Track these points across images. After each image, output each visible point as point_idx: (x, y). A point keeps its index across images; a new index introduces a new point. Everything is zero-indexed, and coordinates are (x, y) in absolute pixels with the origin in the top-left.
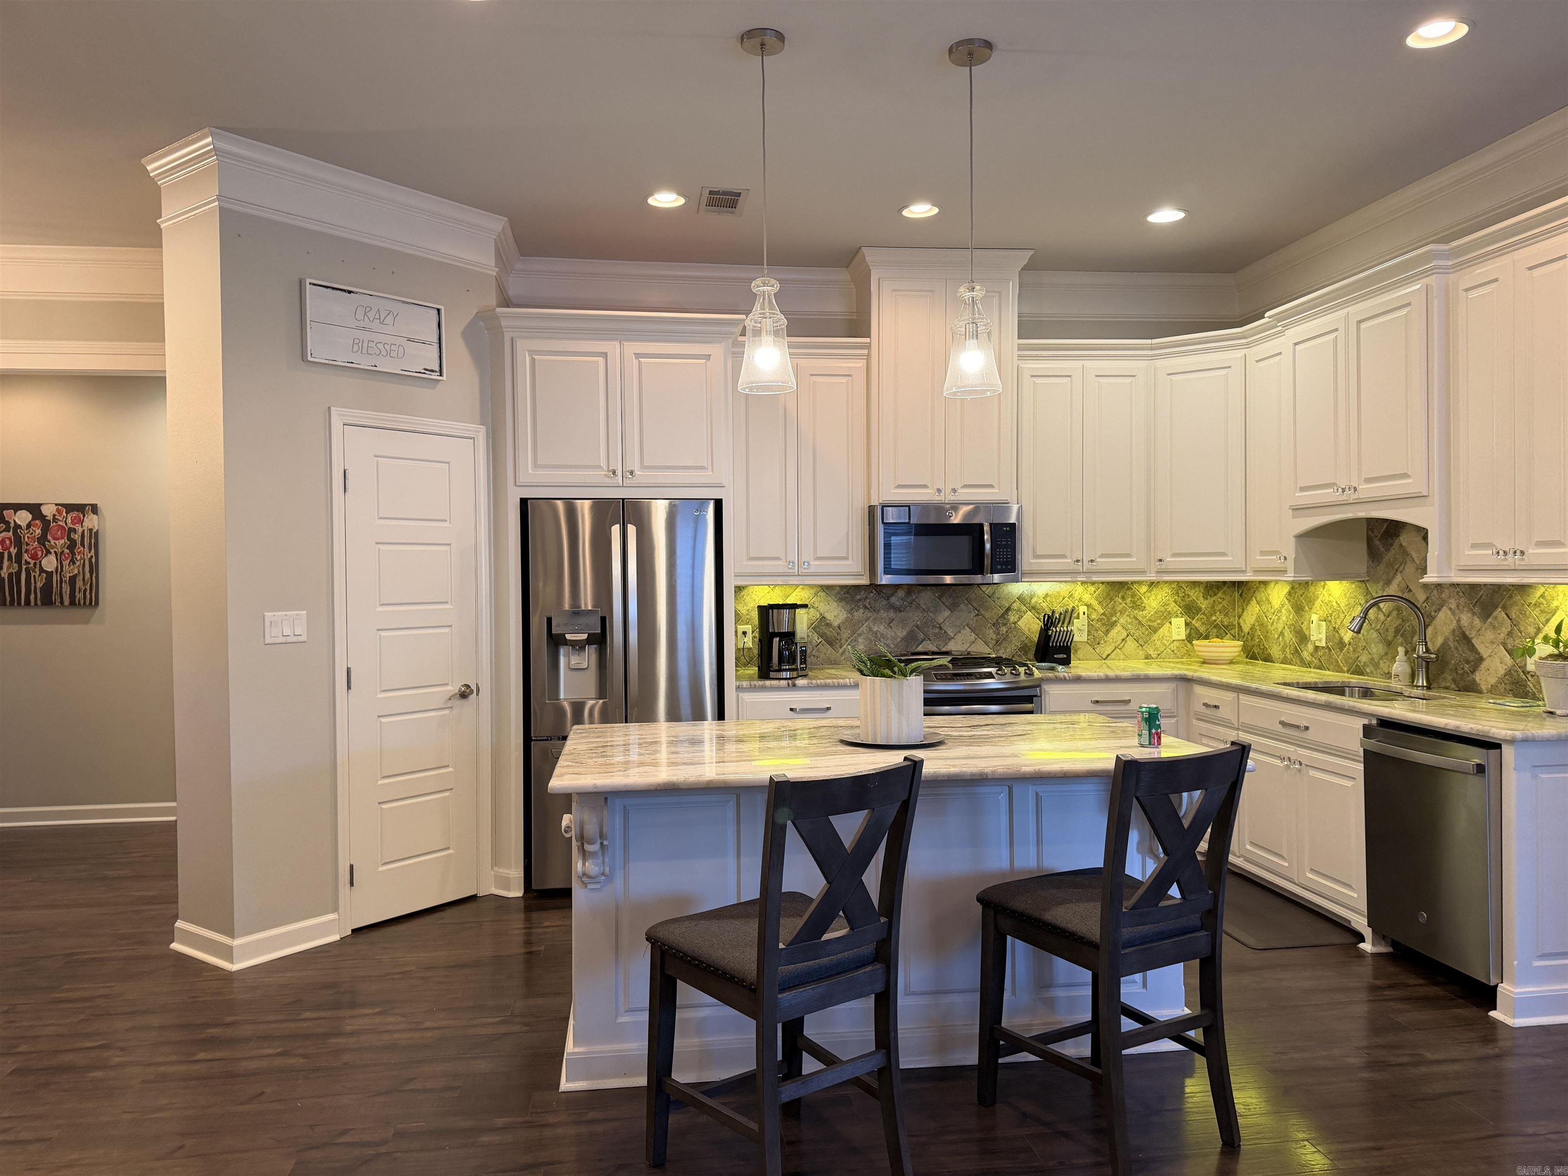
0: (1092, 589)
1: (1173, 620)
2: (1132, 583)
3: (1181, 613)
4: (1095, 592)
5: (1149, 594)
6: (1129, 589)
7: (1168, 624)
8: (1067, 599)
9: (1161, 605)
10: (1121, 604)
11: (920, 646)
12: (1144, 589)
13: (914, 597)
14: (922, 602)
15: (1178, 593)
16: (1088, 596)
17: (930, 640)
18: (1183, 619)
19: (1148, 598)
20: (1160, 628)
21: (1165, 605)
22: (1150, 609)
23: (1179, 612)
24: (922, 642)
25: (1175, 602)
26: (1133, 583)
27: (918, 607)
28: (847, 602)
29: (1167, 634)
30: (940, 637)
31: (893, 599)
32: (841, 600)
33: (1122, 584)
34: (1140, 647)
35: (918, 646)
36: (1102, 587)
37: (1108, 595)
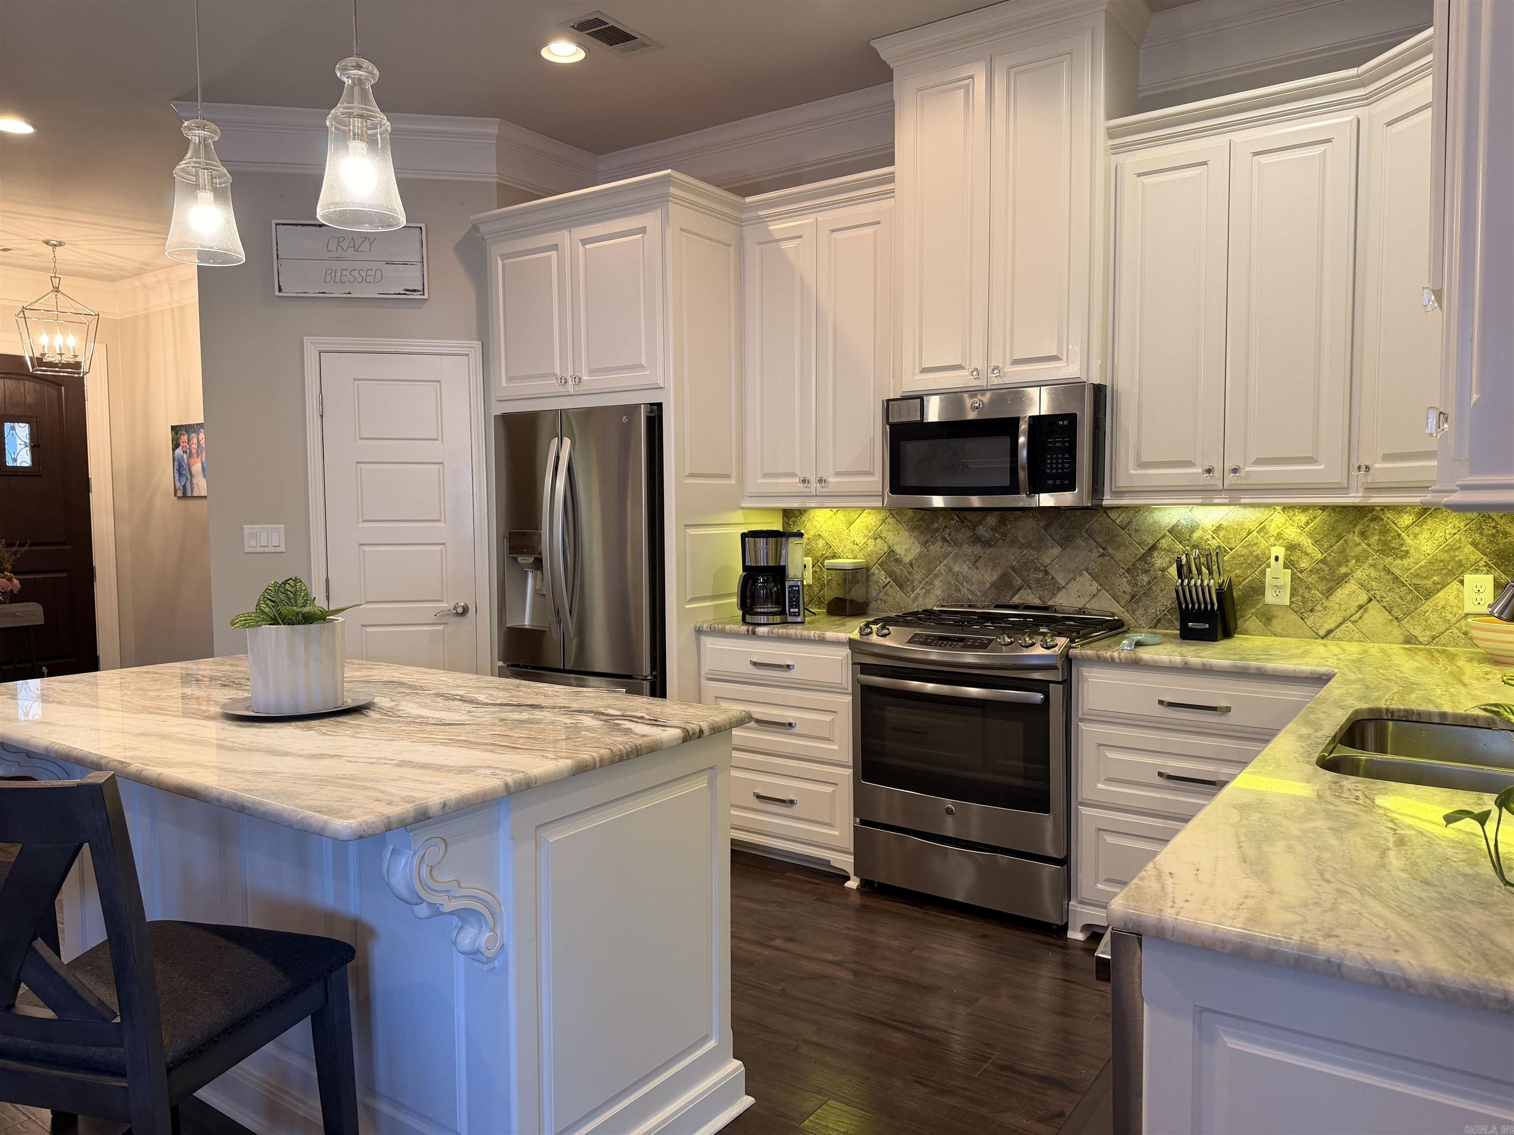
0: (1302, 518)
1: (1467, 577)
2: (1382, 510)
3: (1487, 565)
4: (1307, 523)
5: (1418, 529)
6: (1375, 519)
7: (1455, 585)
8: (1255, 533)
9: (1443, 551)
10: (1359, 544)
11: (1017, 596)
12: (1406, 520)
13: (1009, 527)
14: (1020, 534)
15: (1481, 528)
16: (1294, 529)
17: (1031, 589)
18: (1490, 577)
19: (1416, 536)
20: (1438, 591)
21: (1452, 549)
22: (1416, 555)
23: (1482, 563)
24: (1019, 590)
25: (1474, 544)
26: (1385, 508)
27: (1014, 542)
28: (922, 532)
29: (1453, 601)
30: (1046, 585)
31: (981, 530)
32: (914, 529)
33: (1361, 513)
34: (1395, 623)
35: (1013, 596)
36: (1321, 516)
37: (1334, 529)
